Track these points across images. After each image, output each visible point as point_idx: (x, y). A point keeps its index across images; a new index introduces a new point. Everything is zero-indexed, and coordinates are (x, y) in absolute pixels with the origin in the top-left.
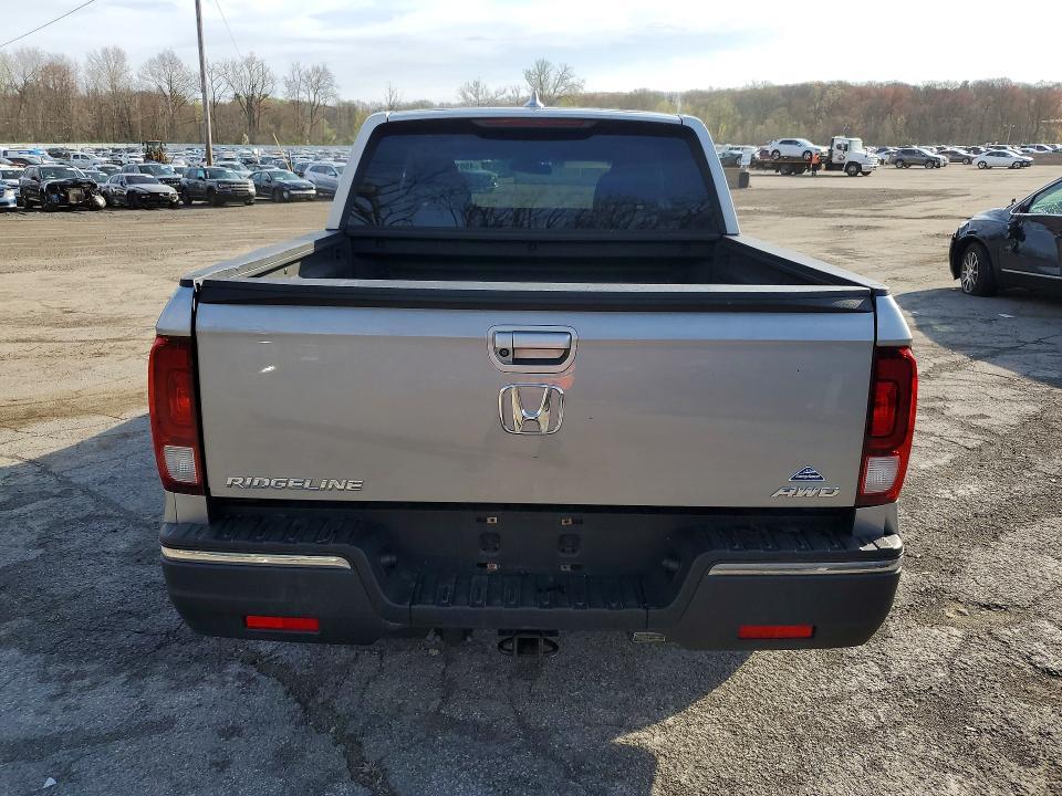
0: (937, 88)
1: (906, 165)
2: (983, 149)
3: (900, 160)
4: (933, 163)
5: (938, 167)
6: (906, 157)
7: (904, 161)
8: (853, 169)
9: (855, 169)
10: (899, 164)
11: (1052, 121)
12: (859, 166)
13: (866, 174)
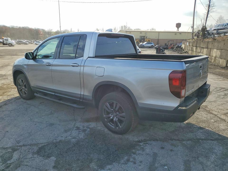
0: (14, 27)
1: (20, 44)
2: (33, 41)
3: (18, 43)
4: (26, 44)
5: (27, 44)
6: (19, 42)
7: (19, 43)
8: (10, 45)
9: (11, 45)
10: (18, 44)
11: (40, 36)
12: (11, 44)
13: (13, 46)
